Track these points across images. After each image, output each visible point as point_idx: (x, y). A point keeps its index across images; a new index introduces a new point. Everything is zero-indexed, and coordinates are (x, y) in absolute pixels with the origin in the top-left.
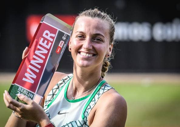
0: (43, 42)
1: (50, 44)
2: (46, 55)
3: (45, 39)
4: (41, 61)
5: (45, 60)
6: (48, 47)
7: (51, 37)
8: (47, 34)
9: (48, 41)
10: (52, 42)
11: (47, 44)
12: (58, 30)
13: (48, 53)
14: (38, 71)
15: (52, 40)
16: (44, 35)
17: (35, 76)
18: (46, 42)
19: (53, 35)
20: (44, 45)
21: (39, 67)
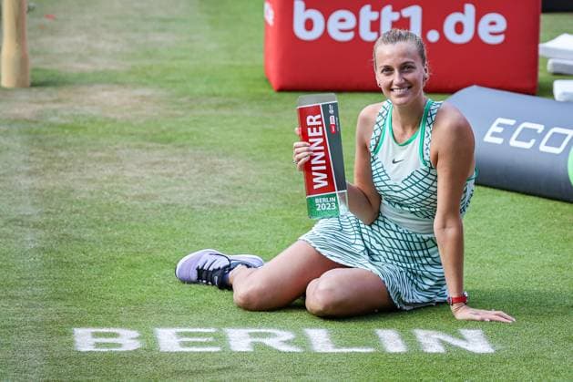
0: (312, 131)
1: (320, 128)
2: (324, 144)
3: (312, 127)
4: (322, 154)
5: (326, 150)
6: (320, 134)
7: (317, 120)
8: (311, 120)
9: (317, 127)
10: (322, 125)
11: (318, 131)
12: (320, 104)
13: (325, 139)
14: (324, 168)
15: (320, 123)
16: (309, 123)
17: (325, 176)
18: (315, 129)
19: (318, 117)
20: (315, 134)
21: (324, 162)
